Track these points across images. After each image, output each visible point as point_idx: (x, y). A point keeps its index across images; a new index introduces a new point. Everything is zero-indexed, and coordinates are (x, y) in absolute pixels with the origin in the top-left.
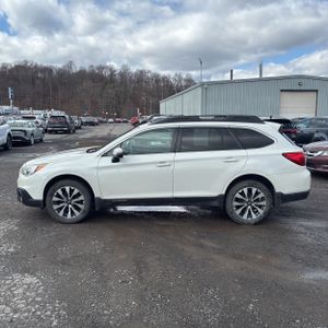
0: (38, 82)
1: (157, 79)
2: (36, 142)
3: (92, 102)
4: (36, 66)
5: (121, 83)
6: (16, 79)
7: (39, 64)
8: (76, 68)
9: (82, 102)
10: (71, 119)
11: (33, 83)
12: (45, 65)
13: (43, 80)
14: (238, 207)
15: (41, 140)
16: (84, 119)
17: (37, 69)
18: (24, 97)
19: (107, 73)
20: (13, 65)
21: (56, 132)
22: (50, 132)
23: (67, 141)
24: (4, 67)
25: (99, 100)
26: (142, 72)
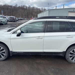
0: (9, 9)
1: (37, 9)
2: (5, 24)
3: (22, 14)
4: (8, 5)
5: (29, 10)
6: (4, 8)
7: (9, 5)
8: (18, 6)
9: (19, 14)
10: (15, 18)
11: (8, 9)
12: (10, 5)
13: (10, 9)
14: (71, 57)
15: (7, 24)
16: (19, 18)
17: (9, 6)
18: (6, 13)
19: (25, 7)
20: (3, 5)
21: (12, 22)
22: (10, 21)
23: (13, 24)
24: (1, 5)
25: (23, 14)
26: (33, 7)
